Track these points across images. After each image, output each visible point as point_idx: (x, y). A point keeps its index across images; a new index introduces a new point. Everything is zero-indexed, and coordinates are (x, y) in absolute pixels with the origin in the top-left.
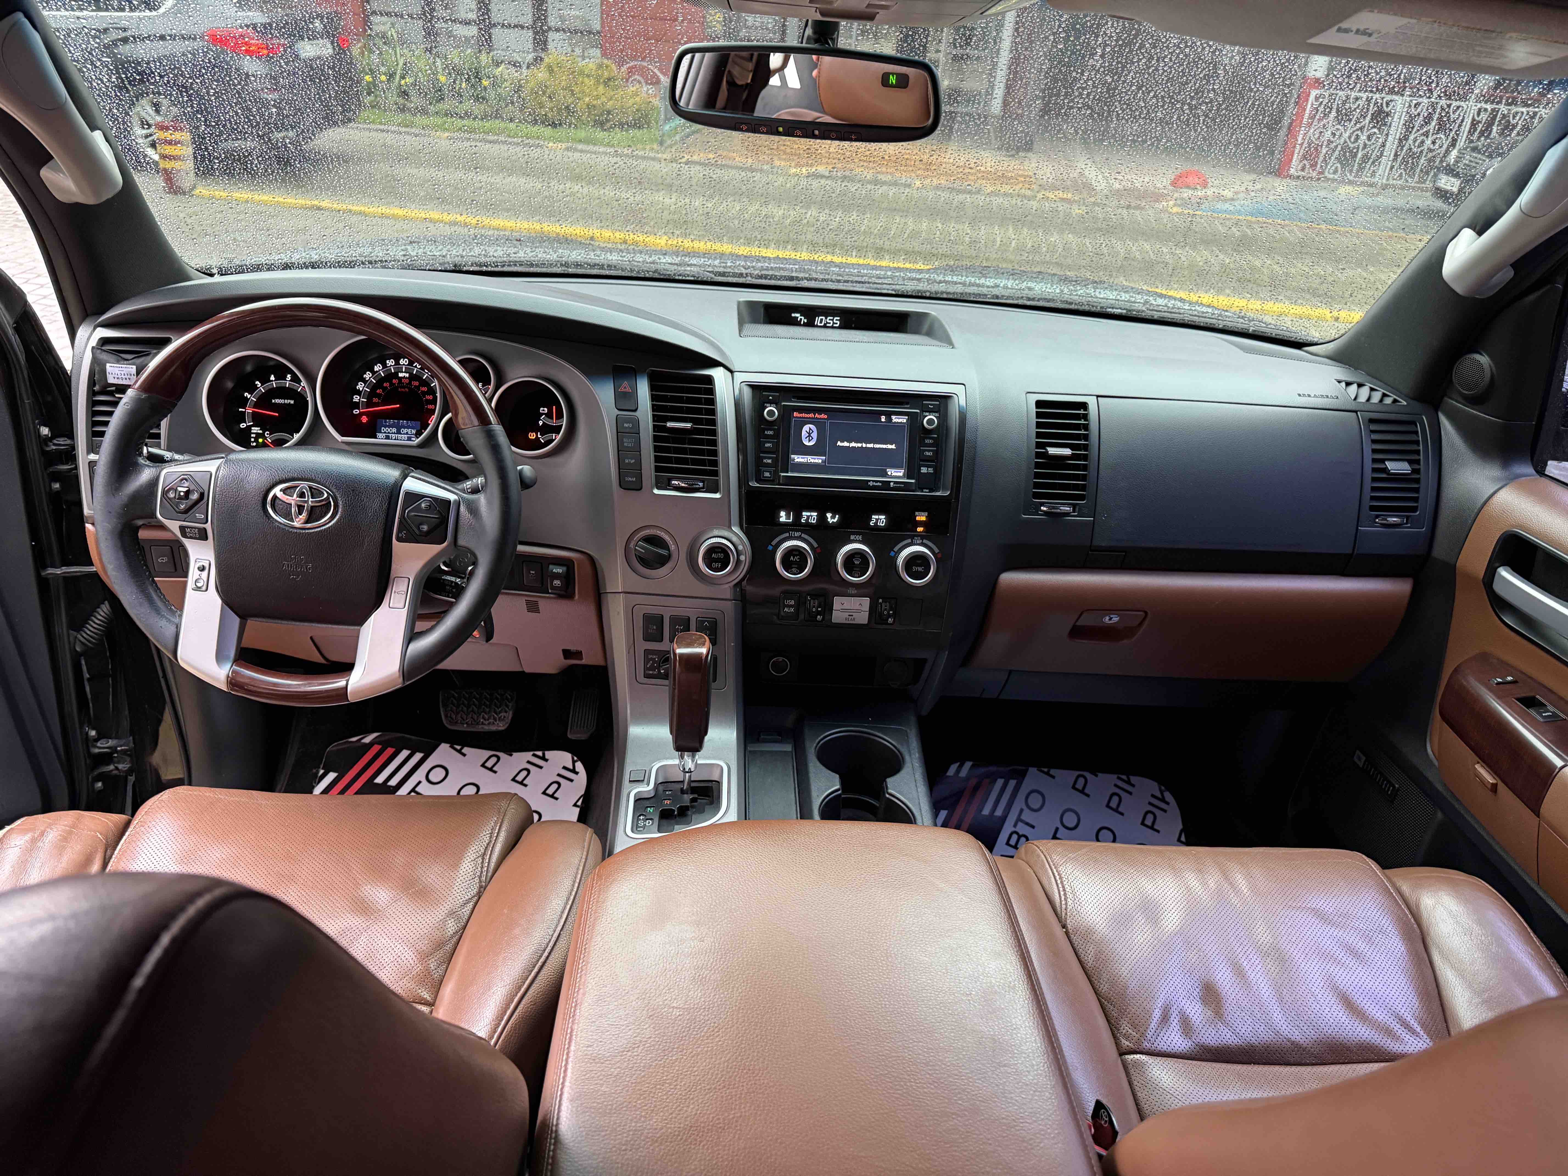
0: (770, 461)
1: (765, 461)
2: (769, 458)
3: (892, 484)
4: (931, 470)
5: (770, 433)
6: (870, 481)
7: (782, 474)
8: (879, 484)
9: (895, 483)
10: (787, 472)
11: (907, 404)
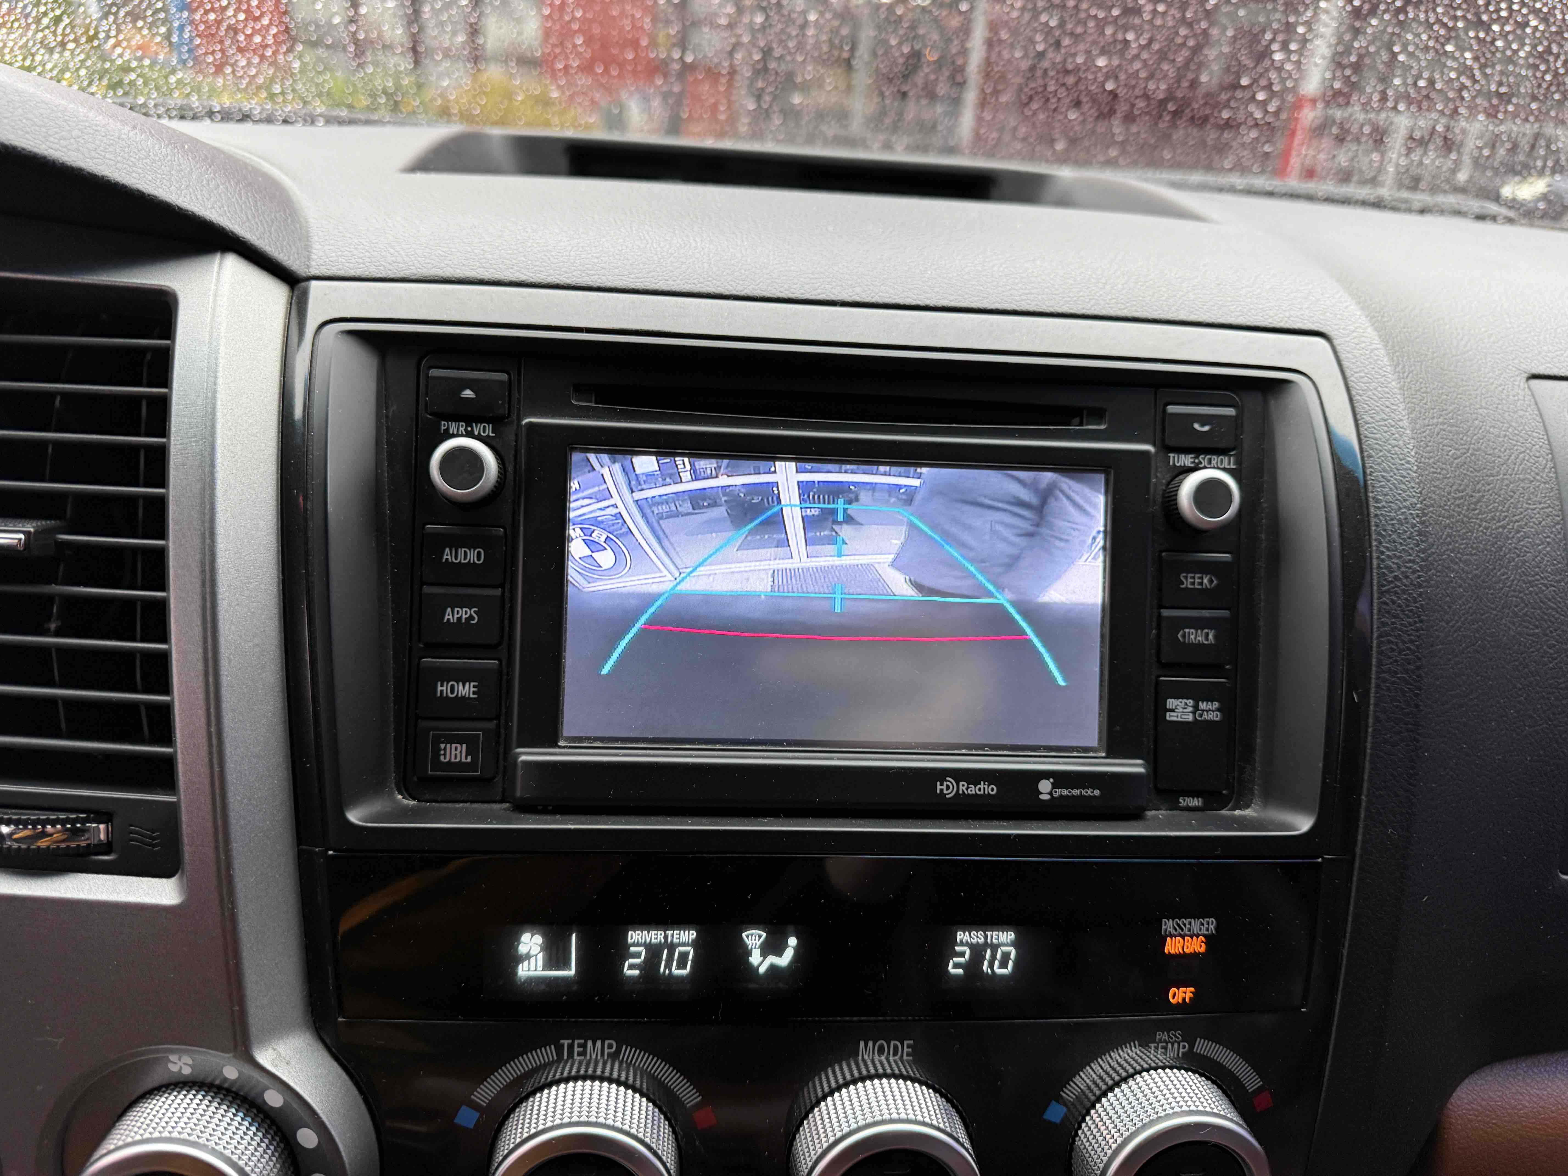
0: (466, 690)
1: (443, 689)
2: (463, 676)
3: (1045, 786)
4: (1211, 711)
5: (472, 556)
6: (942, 774)
7: (528, 755)
8: (986, 789)
9: (1060, 779)
10: (552, 742)
11: (1098, 414)
